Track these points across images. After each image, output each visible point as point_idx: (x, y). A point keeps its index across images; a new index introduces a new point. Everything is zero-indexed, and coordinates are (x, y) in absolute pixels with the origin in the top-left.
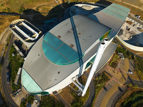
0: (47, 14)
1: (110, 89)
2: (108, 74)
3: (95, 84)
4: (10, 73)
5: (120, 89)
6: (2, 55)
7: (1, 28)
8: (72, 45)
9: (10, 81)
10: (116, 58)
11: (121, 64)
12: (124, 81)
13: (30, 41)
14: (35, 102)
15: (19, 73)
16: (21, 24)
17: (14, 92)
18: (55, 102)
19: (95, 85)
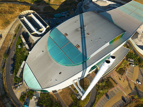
0: (59, 6)
1: (112, 97)
2: (113, 80)
3: (97, 89)
4: (14, 65)
5: (123, 99)
6: (9, 46)
7: (12, 17)
8: (78, 45)
9: (13, 73)
10: (126, 64)
11: (130, 71)
12: (130, 91)
13: (36, 35)
14: (34, 98)
15: (22, 66)
16: (30, 16)
17: (15, 84)
18: (53, 101)
19: (97, 91)
